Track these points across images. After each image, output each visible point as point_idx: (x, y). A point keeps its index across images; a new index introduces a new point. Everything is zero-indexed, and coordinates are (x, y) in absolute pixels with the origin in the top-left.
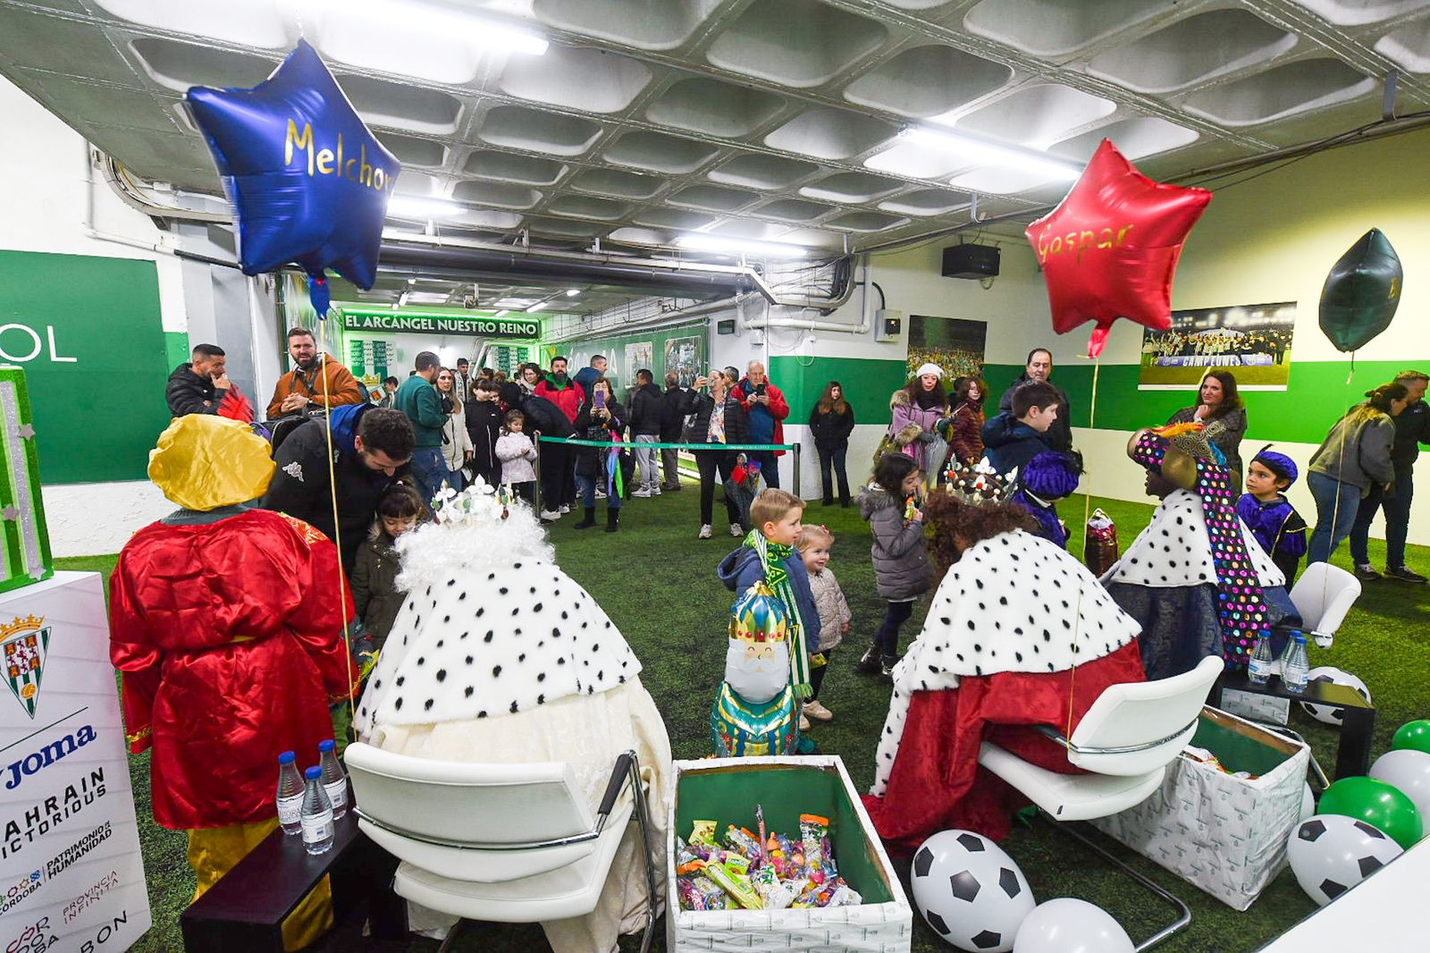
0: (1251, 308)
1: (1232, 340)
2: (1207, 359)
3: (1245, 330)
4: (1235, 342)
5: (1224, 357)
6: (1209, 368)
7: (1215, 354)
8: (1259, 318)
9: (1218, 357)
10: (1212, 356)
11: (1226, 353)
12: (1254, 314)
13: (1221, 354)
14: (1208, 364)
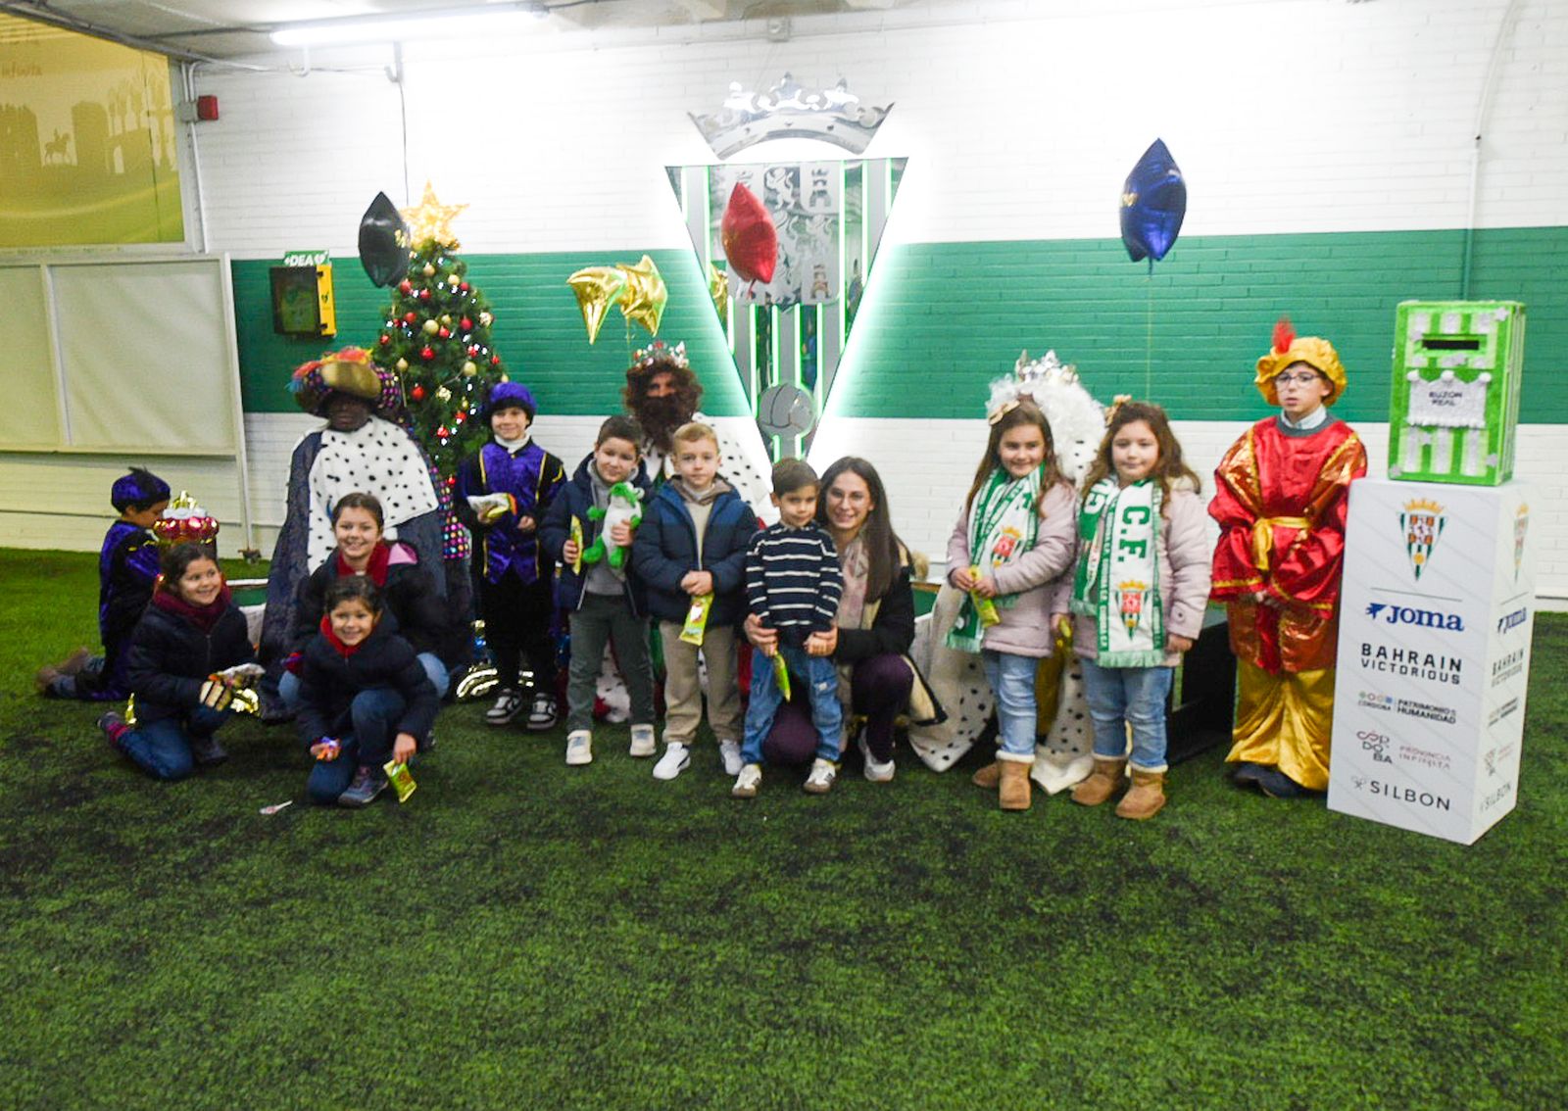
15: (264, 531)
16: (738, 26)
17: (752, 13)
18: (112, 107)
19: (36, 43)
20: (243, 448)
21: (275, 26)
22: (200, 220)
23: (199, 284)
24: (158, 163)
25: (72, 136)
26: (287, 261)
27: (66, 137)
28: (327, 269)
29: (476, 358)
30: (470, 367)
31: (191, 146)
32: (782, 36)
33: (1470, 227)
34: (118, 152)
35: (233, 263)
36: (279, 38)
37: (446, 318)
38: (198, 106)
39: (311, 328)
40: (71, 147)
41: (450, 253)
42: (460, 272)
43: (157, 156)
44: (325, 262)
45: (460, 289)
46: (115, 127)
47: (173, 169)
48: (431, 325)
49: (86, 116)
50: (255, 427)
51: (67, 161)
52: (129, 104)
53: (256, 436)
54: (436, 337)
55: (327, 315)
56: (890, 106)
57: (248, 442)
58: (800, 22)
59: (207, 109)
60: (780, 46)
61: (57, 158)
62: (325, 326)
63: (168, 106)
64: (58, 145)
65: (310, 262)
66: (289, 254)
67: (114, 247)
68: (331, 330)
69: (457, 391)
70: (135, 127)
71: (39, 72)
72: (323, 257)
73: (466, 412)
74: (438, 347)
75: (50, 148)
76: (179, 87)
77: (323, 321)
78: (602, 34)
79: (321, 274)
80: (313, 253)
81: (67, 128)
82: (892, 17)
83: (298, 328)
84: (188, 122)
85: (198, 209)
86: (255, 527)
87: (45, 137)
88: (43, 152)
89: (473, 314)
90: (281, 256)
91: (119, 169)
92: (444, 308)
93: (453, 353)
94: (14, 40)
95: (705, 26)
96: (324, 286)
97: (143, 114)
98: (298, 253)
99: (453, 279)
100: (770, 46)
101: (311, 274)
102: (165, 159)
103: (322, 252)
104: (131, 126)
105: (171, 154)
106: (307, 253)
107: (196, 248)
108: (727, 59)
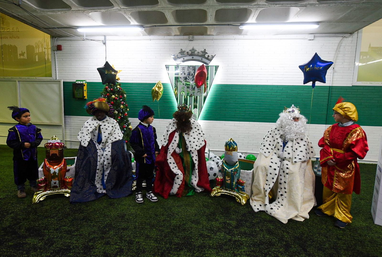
15: (67, 142)
16: (182, 37)
17: (185, 34)
18: (36, 46)
19: (18, 31)
20: (64, 123)
21: (78, 27)
22: (56, 72)
23: (55, 86)
24: (46, 59)
25: (26, 53)
26: (76, 82)
27: (24, 52)
28: (86, 84)
29: (123, 105)
30: (122, 106)
31: (55, 56)
32: (192, 40)
33: (331, 86)
34: (37, 57)
35: (63, 82)
36: (79, 30)
37: (117, 95)
38: (57, 47)
39: (82, 97)
40: (25, 55)
41: (118, 81)
42: (120, 85)
43: (46, 58)
44: (85, 83)
45: (120, 89)
46: (37, 51)
47: (50, 61)
48: (113, 96)
49: (30, 48)
50: (67, 119)
51: (24, 58)
52: (40, 47)
53: (67, 121)
54: (114, 99)
55: (85, 95)
56: (215, 55)
57: (65, 122)
58: (196, 37)
59: (59, 48)
60: (191, 41)
61: (22, 57)
62: (85, 97)
63: (50, 47)
64: (22, 54)
65: (82, 82)
66: (77, 81)
67: (35, 78)
68: (86, 98)
69: (119, 112)
70: (41, 51)
71: (19, 38)
72: (85, 82)
73: (121, 116)
74: (115, 101)
75: (20, 55)
76: (52, 43)
77: (84, 96)
78: (152, 37)
79: (85, 85)
80: (83, 81)
81: (25, 50)
82: (215, 37)
83: (78, 97)
84: (54, 51)
85: (56, 70)
86: (65, 141)
87: (19, 52)
88: (19, 56)
89: (122, 94)
90: (75, 81)
91: (37, 60)
92: (116, 93)
93: (118, 103)
94: (13, 30)
95: (175, 36)
96: (85, 88)
97: (43, 49)
98: (79, 81)
99: (118, 86)
100: (189, 41)
101: (82, 85)
102: (48, 59)
103: (85, 81)
104: (40, 51)
105: (50, 58)
106: (81, 81)
107: (54, 78)
108: (179, 44)
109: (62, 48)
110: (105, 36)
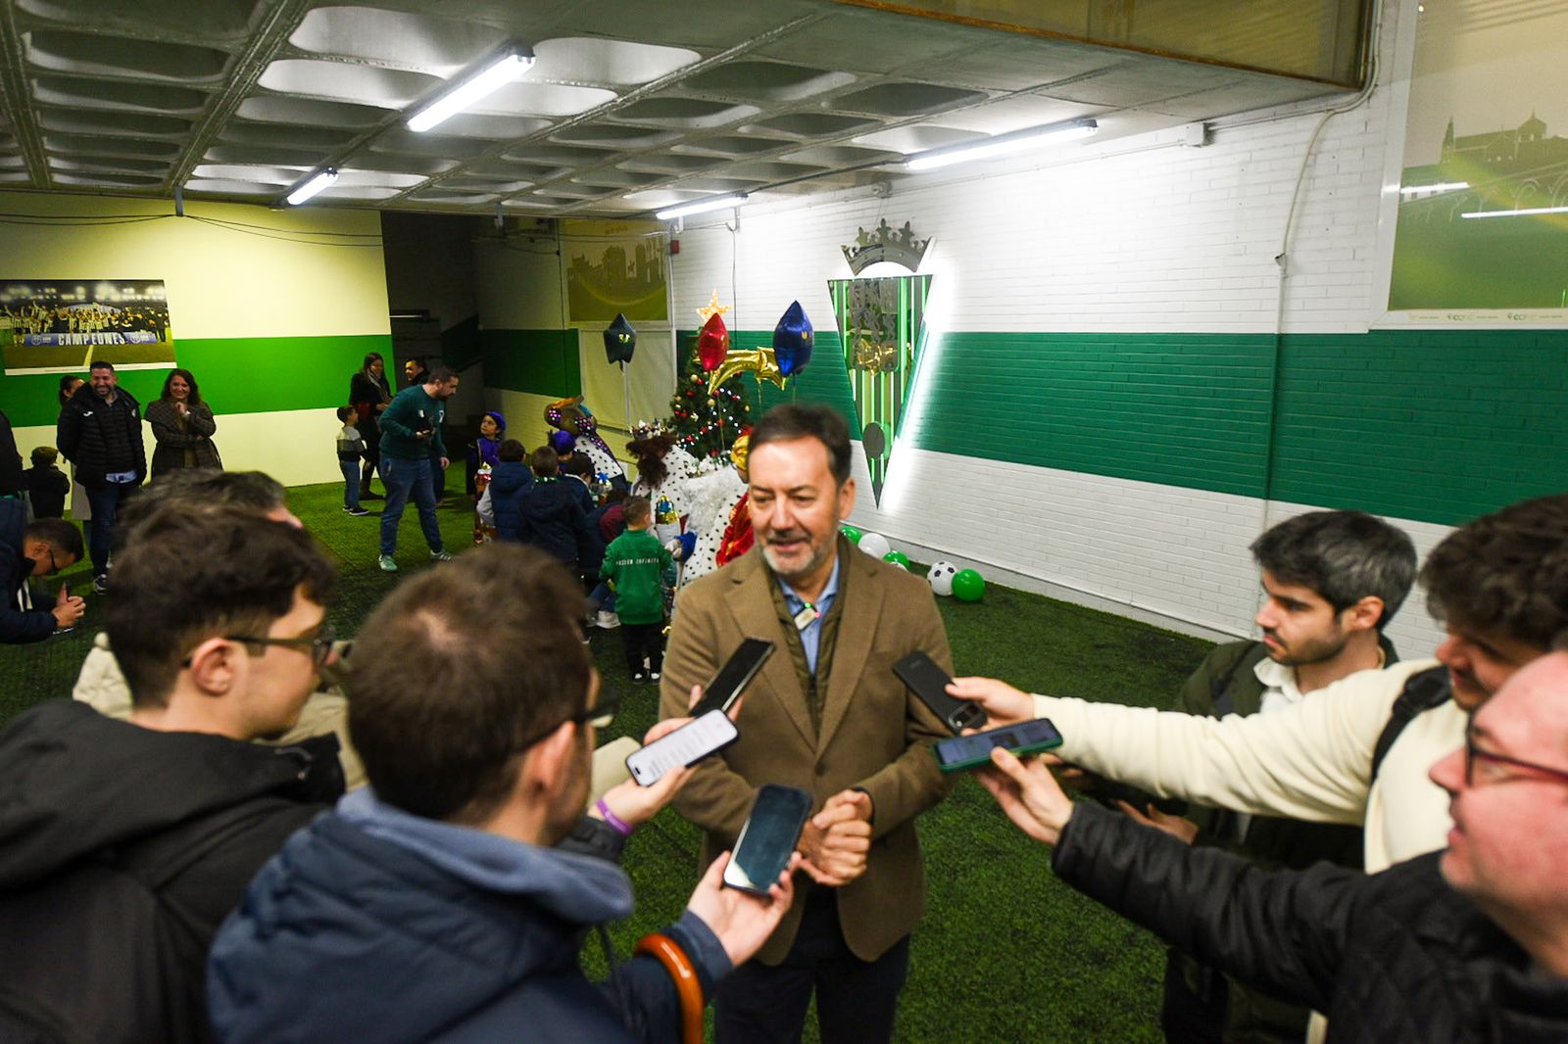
0: (121, 284)
1: (109, 316)
2: (86, 337)
3: (121, 305)
4: (113, 318)
5: (106, 334)
6: (91, 347)
7: (94, 331)
8: (130, 294)
9: (100, 335)
10: (91, 334)
11: (105, 330)
12: (125, 290)
13: (101, 331)
14: (90, 342)
16: (868, 189)
18: (647, 247)
21: (660, 209)
22: (671, 308)
24: (659, 277)
27: (634, 263)
31: (670, 268)
32: (885, 195)
35: (678, 332)
38: (671, 245)
40: (635, 270)
43: (660, 272)
46: (647, 258)
47: (665, 280)
49: (640, 252)
51: (634, 275)
52: (652, 245)
56: (931, 238)
58: (895, 184)
59: (674, 248)
60: (885, 199)
61: (632, 274)
63: (664, 246)
64: (631, 268)
70: (653, 257)
75: (629, 269)
78: (813, 197)
81: (634, 260)
82: (937, 177)
84: (668, 255)
85: (671, 301)
87: (628, 264)
88: (627, 271)
90: (696, 329)
91: (649, 281)
95: (854, 189)
97: (656, 251)
100: (881, 200)
102: (662, 275)
105: (663, 272)
107: (669, 323)
108: (862, 210)
109: (680, 246)
110: (735, 208)
